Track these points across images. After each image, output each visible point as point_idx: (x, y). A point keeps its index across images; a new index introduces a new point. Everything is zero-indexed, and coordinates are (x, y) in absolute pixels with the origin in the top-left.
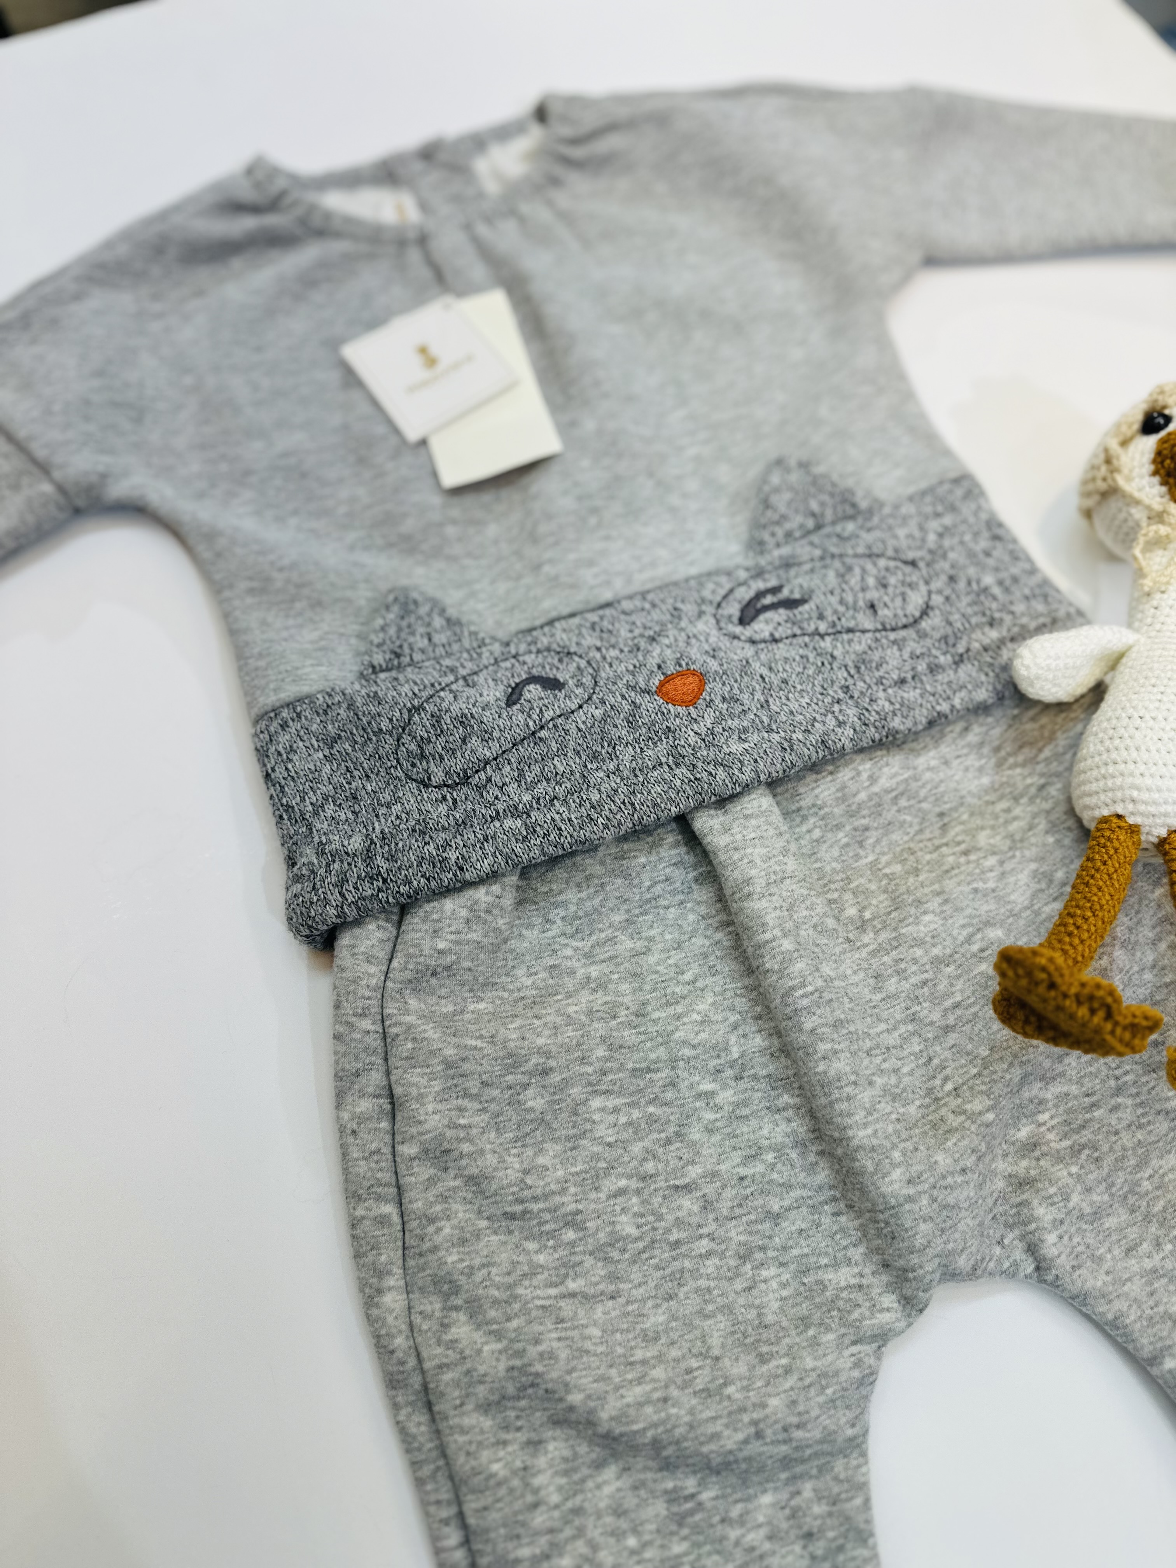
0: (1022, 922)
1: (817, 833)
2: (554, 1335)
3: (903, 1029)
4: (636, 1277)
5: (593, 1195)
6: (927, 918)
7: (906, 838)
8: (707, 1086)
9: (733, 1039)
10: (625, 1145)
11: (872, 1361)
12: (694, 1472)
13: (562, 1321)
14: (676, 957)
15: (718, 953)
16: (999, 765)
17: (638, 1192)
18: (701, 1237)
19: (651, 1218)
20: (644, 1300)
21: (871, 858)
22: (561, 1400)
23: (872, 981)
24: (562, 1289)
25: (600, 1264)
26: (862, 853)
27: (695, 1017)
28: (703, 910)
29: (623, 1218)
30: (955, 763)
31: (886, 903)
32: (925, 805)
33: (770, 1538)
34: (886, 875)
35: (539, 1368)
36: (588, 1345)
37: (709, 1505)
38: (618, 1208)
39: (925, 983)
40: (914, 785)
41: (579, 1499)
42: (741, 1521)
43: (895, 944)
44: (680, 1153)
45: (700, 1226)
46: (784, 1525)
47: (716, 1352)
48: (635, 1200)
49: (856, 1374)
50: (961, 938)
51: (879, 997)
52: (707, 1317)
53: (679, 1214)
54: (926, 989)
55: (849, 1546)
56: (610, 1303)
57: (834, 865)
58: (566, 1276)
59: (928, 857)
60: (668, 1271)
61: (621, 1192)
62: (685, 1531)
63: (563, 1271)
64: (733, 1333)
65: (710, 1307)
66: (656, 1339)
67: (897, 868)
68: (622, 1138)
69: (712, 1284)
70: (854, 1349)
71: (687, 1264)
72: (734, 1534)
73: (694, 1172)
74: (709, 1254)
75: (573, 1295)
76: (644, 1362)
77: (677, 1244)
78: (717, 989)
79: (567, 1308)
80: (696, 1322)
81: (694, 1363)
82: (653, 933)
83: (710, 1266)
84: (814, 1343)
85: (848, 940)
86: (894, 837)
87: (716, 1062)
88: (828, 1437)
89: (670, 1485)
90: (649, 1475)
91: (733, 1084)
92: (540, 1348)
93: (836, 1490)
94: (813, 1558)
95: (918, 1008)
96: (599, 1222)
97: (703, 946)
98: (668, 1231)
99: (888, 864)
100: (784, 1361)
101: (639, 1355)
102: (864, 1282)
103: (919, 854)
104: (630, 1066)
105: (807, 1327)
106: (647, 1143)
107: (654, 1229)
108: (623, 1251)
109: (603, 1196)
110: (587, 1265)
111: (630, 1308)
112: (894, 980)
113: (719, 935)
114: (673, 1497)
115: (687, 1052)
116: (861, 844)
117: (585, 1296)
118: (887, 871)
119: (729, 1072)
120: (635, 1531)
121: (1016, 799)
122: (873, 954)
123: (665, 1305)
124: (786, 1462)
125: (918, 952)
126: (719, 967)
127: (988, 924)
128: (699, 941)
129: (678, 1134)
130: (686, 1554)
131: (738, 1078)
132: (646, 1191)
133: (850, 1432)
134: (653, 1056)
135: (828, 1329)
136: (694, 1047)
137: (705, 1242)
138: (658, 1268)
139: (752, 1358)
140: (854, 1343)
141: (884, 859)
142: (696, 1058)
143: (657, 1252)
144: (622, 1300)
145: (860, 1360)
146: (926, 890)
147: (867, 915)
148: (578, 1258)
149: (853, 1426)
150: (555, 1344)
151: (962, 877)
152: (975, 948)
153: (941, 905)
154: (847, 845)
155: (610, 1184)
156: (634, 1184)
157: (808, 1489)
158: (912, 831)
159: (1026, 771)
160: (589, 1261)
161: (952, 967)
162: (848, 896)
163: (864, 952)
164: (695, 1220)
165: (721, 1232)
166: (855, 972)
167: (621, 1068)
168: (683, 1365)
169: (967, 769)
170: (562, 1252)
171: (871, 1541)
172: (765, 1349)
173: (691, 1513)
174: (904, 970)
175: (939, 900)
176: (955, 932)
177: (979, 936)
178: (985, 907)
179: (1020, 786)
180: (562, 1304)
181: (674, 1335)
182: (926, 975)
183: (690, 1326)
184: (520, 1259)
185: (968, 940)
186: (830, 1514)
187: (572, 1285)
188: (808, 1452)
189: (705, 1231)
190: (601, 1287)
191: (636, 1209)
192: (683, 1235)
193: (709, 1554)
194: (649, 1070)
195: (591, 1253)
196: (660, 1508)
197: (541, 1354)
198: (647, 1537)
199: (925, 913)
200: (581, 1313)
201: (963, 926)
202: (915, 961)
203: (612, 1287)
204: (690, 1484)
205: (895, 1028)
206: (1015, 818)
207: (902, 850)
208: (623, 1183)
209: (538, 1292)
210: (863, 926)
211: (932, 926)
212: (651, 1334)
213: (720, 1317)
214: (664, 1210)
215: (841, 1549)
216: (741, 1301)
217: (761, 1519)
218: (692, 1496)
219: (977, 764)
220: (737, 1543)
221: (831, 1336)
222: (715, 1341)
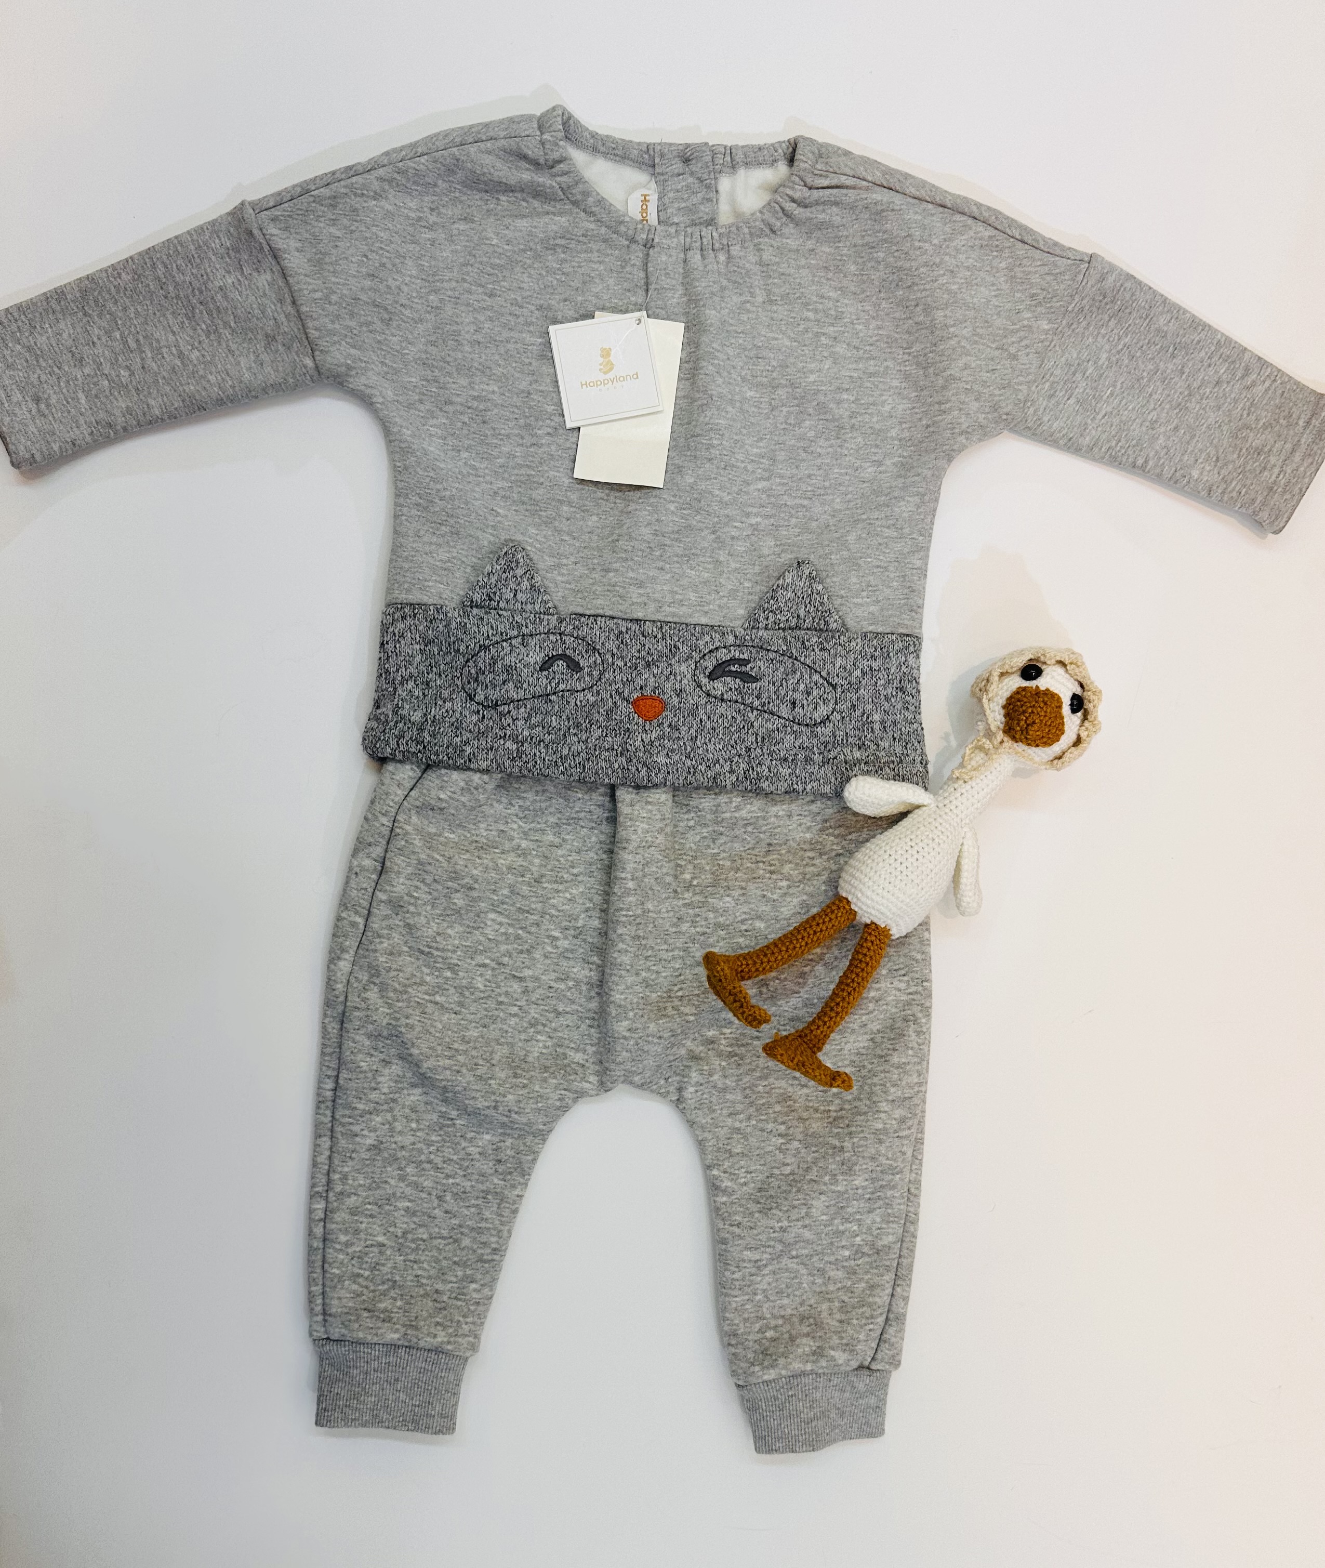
0: (778, 926)
1: (692, 823)
2: (418, 1018)
3: (676, 953)
4: (473, 1009)
5: (469, 961)
6: (728, 899)
7: (742, 849)
8: (556, 934)
9: (583, 916)
10: (497, 943)
11: (570, 1102)
12: (458, 1110)
13: (425, 1013)
14: (574, 857)
15: (599, 866)
16: (822, 830)
17: (493, 969)
18: (515, 1005)
19: (493, 985)
20: (471, 1022)
21: (716, 851)
22: (408, 1049)
23: (675, 920)
24: (432, 998)
25: (457, 995)
26: (712, 846)
27: (568, 895)
28: (603, 838)
29: (479, 979)
30: (796, 818)
31: (710, 880)
32: (762, 836)
33: (480, 1154)
34: (719, 865)
35: (403, 1030)
36: (432, 1030)
37: (458, 1127)
38: (479, 973)
39: (704, 934)
40: (761, 822)
41: (397, 1095)
42: (471, 1140)
43: (701, 905)
44: (524, 960)
45: (517, 1000)
46: (490, 1152)
47: (494, 1062)
48: (489, 972)
49: (558, 1104)
50: (739, 919)
51: (674, 930)
52: (499, 1044)
53: (509, 989)
54: (702, 938)
55: (515, 1174)
56: (454, 1015)
57: (692, 845)
58: (438, 992)
59: (749, 865)
60: (490, 1014)
61: (484, 965)
62: (442, 1133)
63: (437, 989)
64: (508, 1057)
65: (503, 1040)
66: (468, 1043)
67: (728, 863)
68: (497, 938)
69: (510, 1030)
70: (563, 1092)
71: (501, 1014)
72: (464, 1144)
73: (527, 973)
74: (515, 1015)
75: (437, 1003)
76: (456, 1050)
77: (501, 1003)
78: (588, 885)
79: (430, 1008)
80: (492, 1044)
81: (481, 1062)
82: (567, 837)
83: (513, 1021)
84: (545, 1080)
85: (675, 891)
86: (735, 845)
87: (568, 923)
88: (529, 1124)
89: (444, 1109)
90: (436, 1101)
91: (571, 938)
92: (408, 1021)
93: (522, 1148)
94: (496, 1171)
95: (691, 945)
96: (466, 975)
97: (592, 858)
98: (500, 995)
99: (724, 859)
100: (525, 1081)
101: (456, 1046)
102: (587, 1065)
103: (745, 861)
104: (518, 905)
105: (546, 1072)
106: (510, 947)
107: (493, 991)
108: (473, 994)
109: (474, 963)
110: (450, 992)
111: (462, 1022)
112: (688, 925)
113: (604, 856)
114: (443, 1115)
115: (553, 912)
116: (714, 841)
117: (442, 1006)
118: (721, 862)
119: (572, 932)
120: (417, 1121)
121: (821, 854)
122: (685, 905)
123: (481, 1029)
124: (503, 1125)
125: (711, 915)
126: (595, 874)
127: (759, 918)
128: (592, 854)
129: (528, 950)
130: (436, 1142)
131: (575, 937)
132: (498, 971)
133: (541, 1127)
134: (533, 906)
135: (555, 1078)
136: (559, 911)
137: (516, 1008)
138: (486, 1009)
139: (510, 1073)
140: (565, 1090)
141: (723, 855)
142: (557, 917)
143: (489, 1002)
144: (460, 1017)
145: (564, 1099)
146: (737, 883)
147: (695, 882)
148: (446, 987)
149: (545, 1125)
150: (416, 1023)
151: (761, 885)
152: (744, 927)
153: (739, 895)
154: (705, 837)
155: (480, 959)
156: (493, 964)
157: (509, 1142)
158: (748, 847)
159: (836, 841)
160: (452, 990)
161: (725, 932)
162: (690, 867)
163: (681, 902)
164: (515, 996)
165: (526, 1008)
166: (668, 912)
167: (513, 904)
168: (475, 1060)
169: (800, 825)
170: (440, 980)
171: (527, 1177)
172: (519, 1072)
173: (448, 1126)
174: (697, 922)
175: (741, 892)
176: (738, 914)
177: (750, 922)
178: (764, 908)
179: (828, 848)
180: (429, 1005)
181: (478, 1045)
182: (708, 930)
183: (488, 1044)
184: (418, 974)
185: (742, 922)
186: (514, 1157)
187: (438, 998)
188: (516, 1126)
189: (518, 1003)
190: (453, 1006)
191: (488, 977)
192: (506, 1000)
193: (448, 1147)
194: (528, 912)
195: (455, 987)
196: (435, 1117)
197: (407, 1024)
198: (422, 1127)
199: (728, 896)
200: (436, 1013)
201: (745, 913)
202: (706, 919)
203: (458, 1009)
204: (454, 1114)
205: (672, 950)
206: (813, 865)
207: (736, 855)
208: (487, 961)
209: (419, 994)
210: (689, 887)
211: (728, 905)
212: (467, 1039)
213: (505, 1047)
214: (502, 984)
215: (510, 1173)
216: (520, 1044)
217: (480, 1144)
218: (452, 1119)
219: (809, 824)
220: (464, 1149)
221: (554, 1081)
222: (497, 1057)
